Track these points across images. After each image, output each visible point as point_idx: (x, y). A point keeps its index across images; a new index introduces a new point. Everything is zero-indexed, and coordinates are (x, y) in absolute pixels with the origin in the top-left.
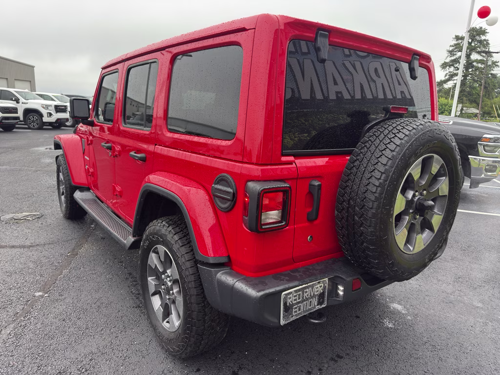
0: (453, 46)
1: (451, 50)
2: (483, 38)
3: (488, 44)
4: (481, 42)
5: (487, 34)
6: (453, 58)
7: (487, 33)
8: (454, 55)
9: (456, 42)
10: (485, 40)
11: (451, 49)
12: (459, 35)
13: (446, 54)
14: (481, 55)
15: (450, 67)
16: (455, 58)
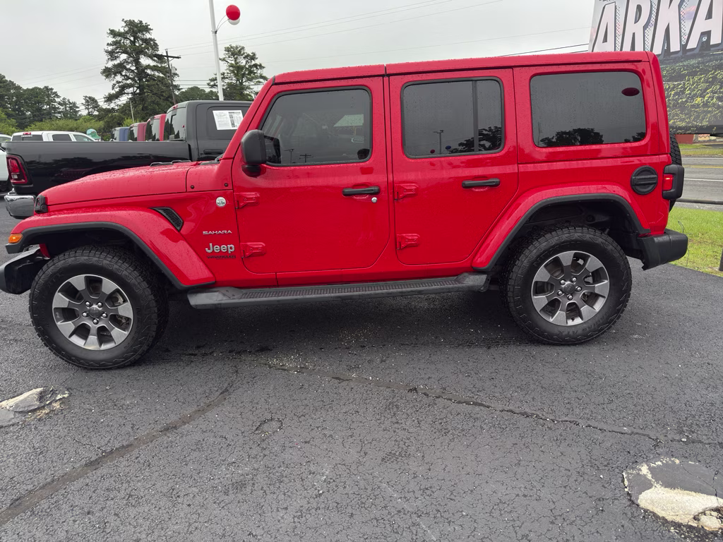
0: (111, 45)
1: (110, 50)
2: (148, 36)
3: (156, 45)
4: (147, 41)
5: (151, 31)
6: (116, 62)
7: (150, 29)
8: (116, 58)
9: (114, 40)
10: (151, 39)
11: (110, 48)
12: (115, 29)
13: (106, 57)
14: (154, 60)
15: (115, 75)
16: (119, 62)
